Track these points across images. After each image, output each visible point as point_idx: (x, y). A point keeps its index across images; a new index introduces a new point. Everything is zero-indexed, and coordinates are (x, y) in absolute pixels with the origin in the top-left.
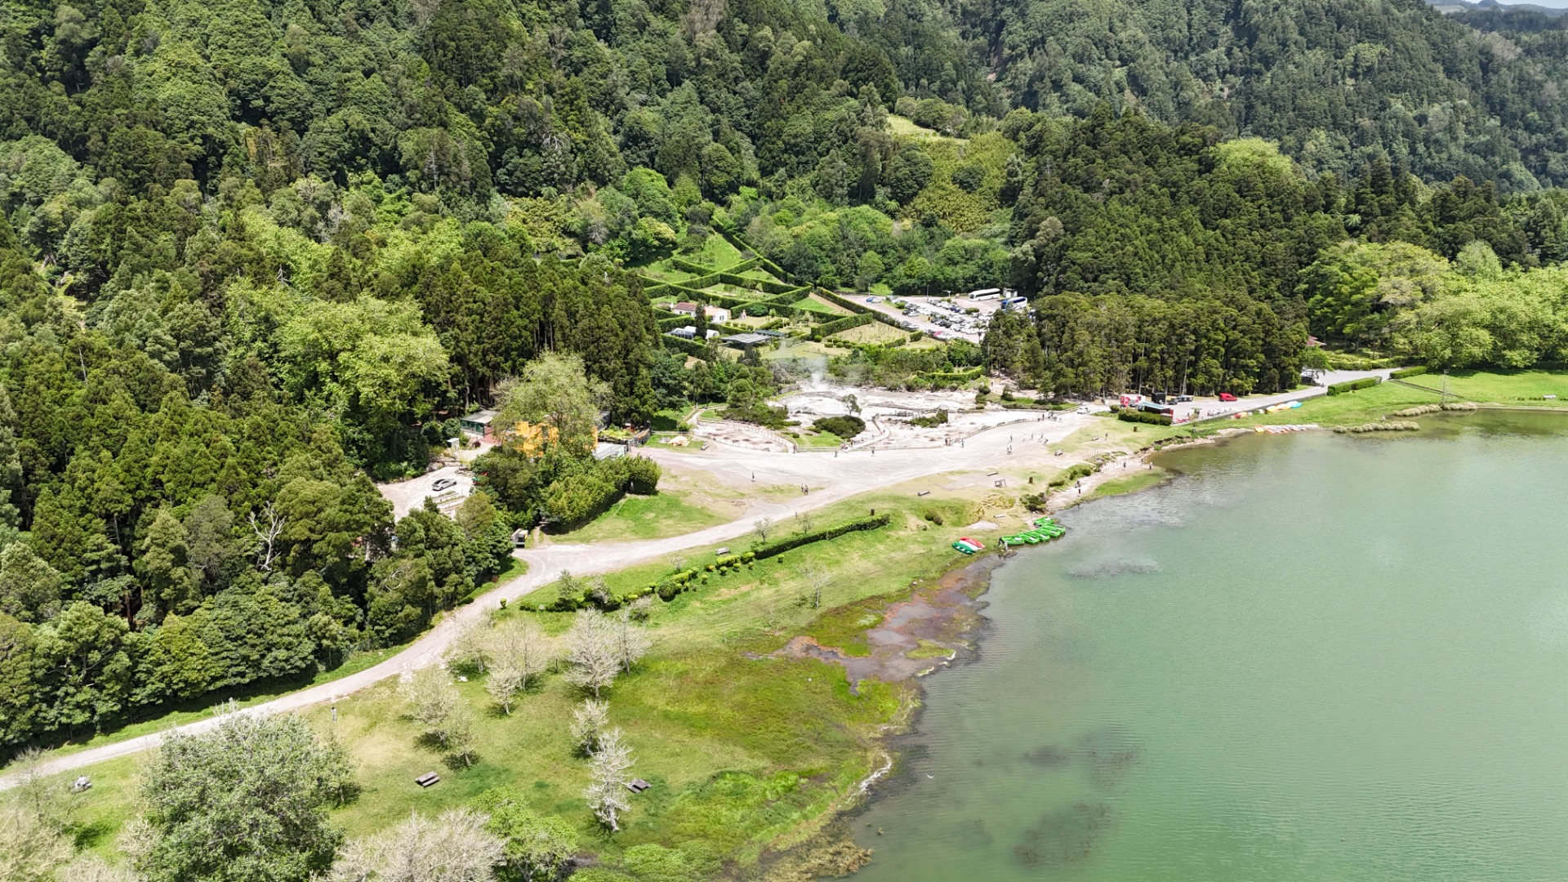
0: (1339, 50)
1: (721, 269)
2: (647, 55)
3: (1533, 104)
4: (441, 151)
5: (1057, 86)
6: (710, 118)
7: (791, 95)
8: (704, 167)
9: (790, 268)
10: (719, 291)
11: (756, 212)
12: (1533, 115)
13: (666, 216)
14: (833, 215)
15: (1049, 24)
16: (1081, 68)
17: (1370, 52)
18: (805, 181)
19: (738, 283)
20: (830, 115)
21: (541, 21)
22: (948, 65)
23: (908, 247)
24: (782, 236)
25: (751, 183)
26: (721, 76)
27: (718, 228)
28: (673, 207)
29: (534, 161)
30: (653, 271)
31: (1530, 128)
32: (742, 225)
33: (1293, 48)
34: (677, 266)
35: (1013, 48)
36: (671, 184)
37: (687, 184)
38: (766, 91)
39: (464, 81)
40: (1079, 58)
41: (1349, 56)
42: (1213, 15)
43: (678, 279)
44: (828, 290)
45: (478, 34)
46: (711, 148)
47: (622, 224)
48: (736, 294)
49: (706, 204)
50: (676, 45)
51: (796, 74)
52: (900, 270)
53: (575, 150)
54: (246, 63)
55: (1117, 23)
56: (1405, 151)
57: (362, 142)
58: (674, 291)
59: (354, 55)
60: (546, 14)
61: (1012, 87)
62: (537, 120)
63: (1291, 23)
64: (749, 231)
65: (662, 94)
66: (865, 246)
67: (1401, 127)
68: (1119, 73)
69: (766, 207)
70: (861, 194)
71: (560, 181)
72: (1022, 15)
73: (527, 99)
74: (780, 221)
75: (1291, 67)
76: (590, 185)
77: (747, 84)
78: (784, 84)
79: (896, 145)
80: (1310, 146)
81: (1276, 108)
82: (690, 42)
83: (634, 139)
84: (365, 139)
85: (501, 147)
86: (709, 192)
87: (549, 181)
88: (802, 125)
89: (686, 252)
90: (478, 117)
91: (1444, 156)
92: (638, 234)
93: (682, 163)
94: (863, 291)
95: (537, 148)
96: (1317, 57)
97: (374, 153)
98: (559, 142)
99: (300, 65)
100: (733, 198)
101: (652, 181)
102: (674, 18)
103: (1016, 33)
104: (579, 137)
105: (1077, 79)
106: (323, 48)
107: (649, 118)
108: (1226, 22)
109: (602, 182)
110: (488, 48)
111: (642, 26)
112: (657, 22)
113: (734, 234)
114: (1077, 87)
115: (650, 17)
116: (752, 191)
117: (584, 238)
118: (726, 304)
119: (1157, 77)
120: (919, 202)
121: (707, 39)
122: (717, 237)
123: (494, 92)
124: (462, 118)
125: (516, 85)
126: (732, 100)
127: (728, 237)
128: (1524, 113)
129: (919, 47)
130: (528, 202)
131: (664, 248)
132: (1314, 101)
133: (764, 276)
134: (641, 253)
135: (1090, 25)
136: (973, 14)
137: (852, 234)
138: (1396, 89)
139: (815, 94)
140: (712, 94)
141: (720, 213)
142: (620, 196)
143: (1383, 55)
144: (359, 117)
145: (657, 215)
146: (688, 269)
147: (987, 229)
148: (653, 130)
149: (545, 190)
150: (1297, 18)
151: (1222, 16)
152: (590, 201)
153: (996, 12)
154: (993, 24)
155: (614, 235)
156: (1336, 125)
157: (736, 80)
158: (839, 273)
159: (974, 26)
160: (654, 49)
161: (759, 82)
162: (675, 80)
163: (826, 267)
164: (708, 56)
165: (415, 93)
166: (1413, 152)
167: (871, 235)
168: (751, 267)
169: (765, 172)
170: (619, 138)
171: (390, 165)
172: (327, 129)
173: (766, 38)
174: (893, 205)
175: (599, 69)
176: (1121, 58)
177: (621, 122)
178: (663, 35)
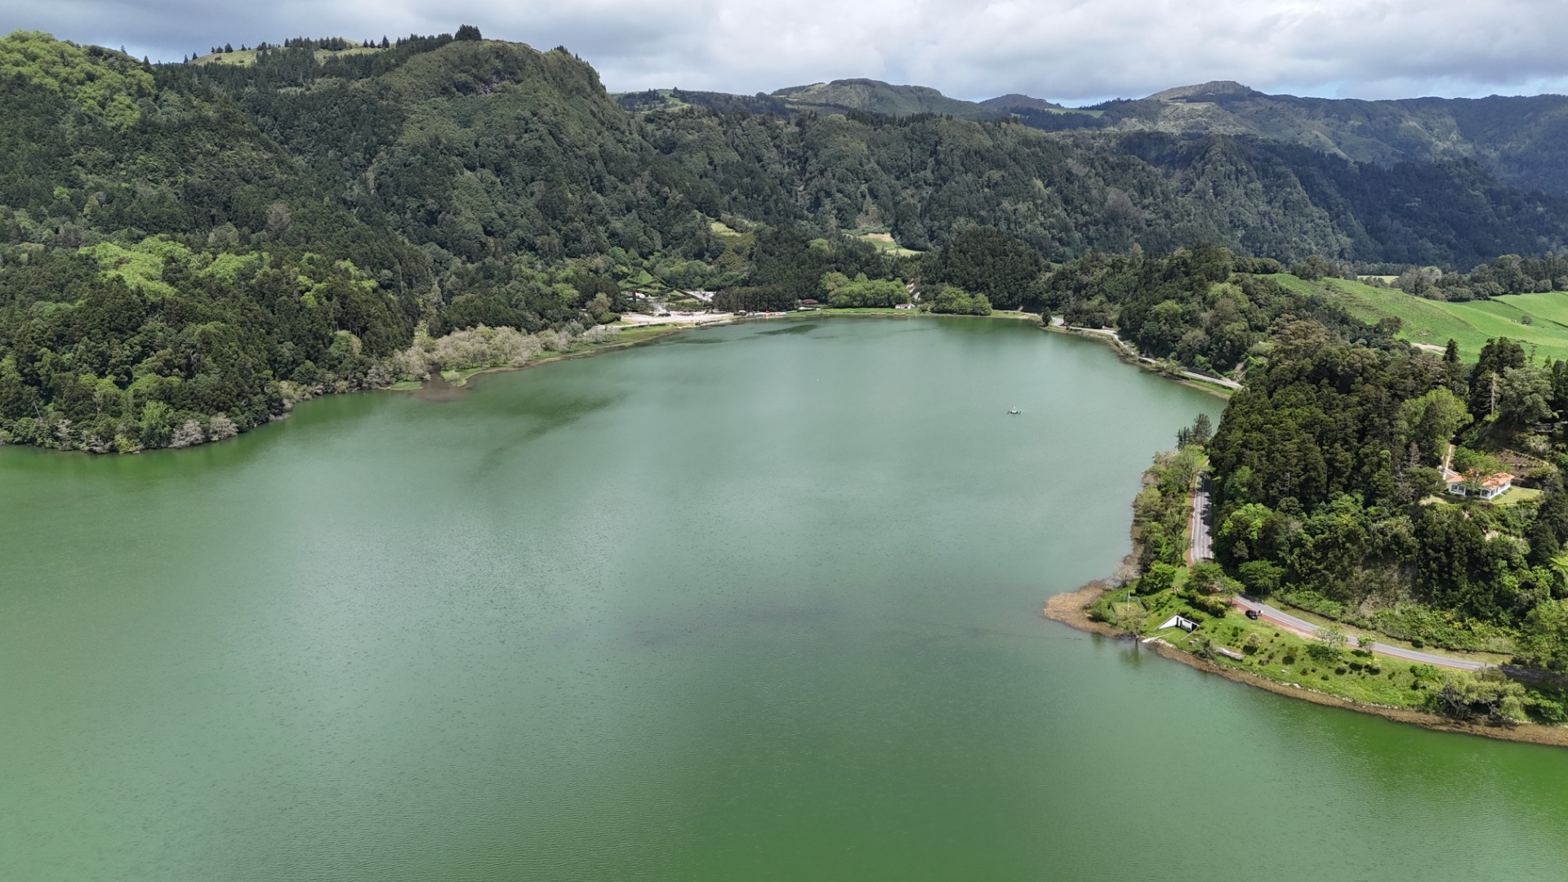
0: (980, 175)
1: (644, 283)
2: (618, 200)
3: (1086, 201)
4: (550, 244)
5: (828, 195)
6: (643, 225)
7: (675, 216)
8: (640, 246)
9: (668, 282)
10: (643, 290)
11: (658, 263)
12: (1085, 207)
13: (625, 264)
14: (685, 264)
15: (829, 161)
16: (841, 186)
17: (996, 175)
18: (679, 250)
19: (649, 287)
20: (689, 225)
21: (577, 191)
22: (767, 188)
23: (712, 275)
24: (667, 271)
25: (658, 251)
26: (647, 208)
27: (645, 268)
28: (627, 261)
29: (578, 245)
30: (621, 283)
31: (1084, 214)
32: (653, 267)
33: (956, 173)
34: (629, 282)
35: (811, 173)
36: (627, 252)
37: (633, 252)
38: (666, 214)
39: (554, 218)
40: (841, 180)
41: (985, 177)
42: (924, 152)
43: (629, 286)
44: (681, 289)
45: (558, 202)
46: (643, 238)
47: (609, 267)
48: (648, 290)
49: (640, 259)
50: (629, 196)
51: (677, 207)
52: (707, 283)
53: (593, 242)
54: (486, 215)
55: (865, 161)
56: (1005, 228)
57: (523, 241)
58: (627, 289)
59: (518, 210)
60: (578, 188)
61: (810, 194)
62: (579, 231)
63: (957, 159)
64: (655, 270)
65: (624, 215)
66: (696, 274)
67: (1004, 216)
68: (864, 187)
69: (663, 260)
70: (699, 256)
71: (587, 252)
72: (816, 155)
73: (576, 224)
74: (666, 266)
75: (953, 183)
76: (598, 254)
77: (658, 210)
78: (672, 212)
79: (714, 237)
80: (955, 226)
81: (940, 206)
82: (635, 194)
83: (613, 235)
84: (523, 240)
85: (567, 241)
86: (642, 255)
87: (583, 252)
88: (678, 229)
89: (632, 277)
90: (559, 231)
91: (1023, 230)
92: (615, 271)
93: (631, 244)
94: (694, 290)
95: (579, 241)
96: (970, 177)
97: (526, 244)
98: (587, 238)
99: (501, 216)
100: (651, 257)
101: (620, 251)
102: (628, 184)
103: (813, 166)
104: (594, 237)
105: (839, 191)
106: (507, 208)
107: (617, 225)
108: (931, 156)
109: (602, 253)
110: (562, 207)
111: (615, 188)
112: (621, 186)
113: (649, 271)
114: (840, 195)
115: (619, 184)
116: (659, 254)
117: (596, 272)
118: (644, 293)
119: (883, 189)
120: (720, 259)
121: (642, 193)
122: (645, 272)
123: (566, 221)
124: (553, 231)
125: (571, 219)
126: (652, 217)
127: (648, 272)
128: (1081, 205)
129: (753, 178)
130: (576, 260)
131: (624, 276)
132: (961, 202)
133: (659, 285)
134: (618, 277)
135: (847, 163)
136: (793, 153)
137: (691, 270)
138: (1006, 195)
139: (684, 216)
140: (644, 215)
141: (646, 263)
142: (609, 258)
143: (1003, 177)
144: (522, 232)
145: (621, 264)
146: (632, 283)
147: (742, 269)
148: (620, 231)
149: (582, 255)
150: (961, 157)
151: (928, 153)
152: (598, 259)
153: (805, 153)
154: (803, 159)
155: (606, 271)
156: (971, 215)
157: (654, 209)
158: (685, 284)
159: (794, 159)
160: (620, 197)
161: (664, 210)
162: (629, 210)
163: (681, 282)
164: (642, 200)
165: (539, 223)
166: (1009, 228)
167: (698, 271)
168: (655, 282)
169: (664, 247)
170: (607, 234)
171: (532, 248)
172: (513, 236)
173: (666, 192)
174: (710, 260)
175: (600, 208)
176: (865, 179)
177: (608, 228)
178: (624, 191)
